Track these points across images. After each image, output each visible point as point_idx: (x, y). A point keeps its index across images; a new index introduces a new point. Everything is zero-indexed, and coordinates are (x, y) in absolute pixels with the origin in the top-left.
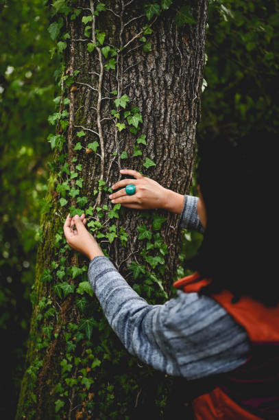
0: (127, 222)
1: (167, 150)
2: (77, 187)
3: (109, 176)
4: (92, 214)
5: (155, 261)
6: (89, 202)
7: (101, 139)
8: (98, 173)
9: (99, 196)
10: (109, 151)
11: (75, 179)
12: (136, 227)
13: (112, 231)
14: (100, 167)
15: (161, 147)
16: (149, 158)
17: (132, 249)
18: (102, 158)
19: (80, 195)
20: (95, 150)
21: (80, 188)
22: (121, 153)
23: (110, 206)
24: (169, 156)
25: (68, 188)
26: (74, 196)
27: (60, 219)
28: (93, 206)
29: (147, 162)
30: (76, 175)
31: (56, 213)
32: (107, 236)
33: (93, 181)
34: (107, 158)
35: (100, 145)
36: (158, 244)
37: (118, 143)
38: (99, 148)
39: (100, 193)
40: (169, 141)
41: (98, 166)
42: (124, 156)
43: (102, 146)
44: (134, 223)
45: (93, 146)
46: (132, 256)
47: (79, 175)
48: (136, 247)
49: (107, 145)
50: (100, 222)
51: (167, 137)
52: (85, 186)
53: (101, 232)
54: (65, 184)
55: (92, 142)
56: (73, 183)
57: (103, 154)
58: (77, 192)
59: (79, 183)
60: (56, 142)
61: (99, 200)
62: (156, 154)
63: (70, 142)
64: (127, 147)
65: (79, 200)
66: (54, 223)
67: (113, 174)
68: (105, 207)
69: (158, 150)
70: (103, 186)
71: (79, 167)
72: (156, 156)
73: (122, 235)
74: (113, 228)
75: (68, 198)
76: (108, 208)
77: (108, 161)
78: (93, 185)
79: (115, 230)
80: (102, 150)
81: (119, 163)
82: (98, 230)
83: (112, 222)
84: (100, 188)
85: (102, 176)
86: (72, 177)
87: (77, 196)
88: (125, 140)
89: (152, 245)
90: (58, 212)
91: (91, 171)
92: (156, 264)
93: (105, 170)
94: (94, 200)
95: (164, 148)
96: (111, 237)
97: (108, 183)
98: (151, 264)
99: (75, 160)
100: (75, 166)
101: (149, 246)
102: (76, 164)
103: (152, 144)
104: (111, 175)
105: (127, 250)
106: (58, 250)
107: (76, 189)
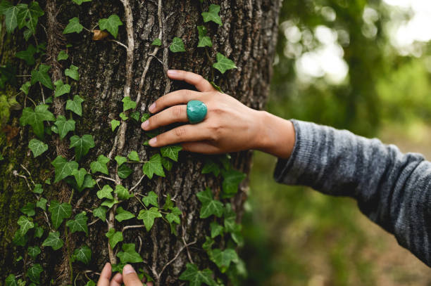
0: (177, 185)
1: (250, 40)
2: (68, 114)
3: (143, 89)
4: (105, 171)
5: (226, 258)
6: (97, 146)
7: (128, 11)
8: (118, 84)
9: (123, 132)
10: (144, 36)
11: (65, 98)
12: (193, 192)
13: (150, 206)
14: (125, 70)
15: (242, 33)
16: (223, 53)
17: (185, 238)
18: (130, 51)
19: (78, 132)
20: (114, 32)
21: (75, 117)
22: (169, 42)
23: (143, 152)
24: (251, 55)
25: (49, 117)
26: (63, 135)
27: (25, 184)
28: (106, 154)
29: (219, 63)
30: (66, 89)
31: (15, 173)
32: (140, 217)
33: (107, 100)
34: (140, 51)
35: (125, 23)
36: (230, 224)
37: (162, 21)
38: (123, 29)
39: (124, 125)
40: (253, 23)
41: (119, 68)
42: (177, 46)
43: (130, 25)
44: (189, 185)
45: (111, 24)
46: (185, 251)
47: (73, 89)
48: (191, 233)
49: (140, 24)
50: (124, 185)
51: (250, 15)
52: (88, 113)
53: (125, 208)
54: (42, 108)
55: (107, 16)
56: (58, 106)
57: (131, 41)
58: (70, 125)
59: (75, 106)
60: (19, 17)
61: (120, 141)
62: (232, 47)
63: (52, 19)
64: (181, 30)
65: (75, 141)
66: (11, 193)
67: (152, 85)
68: (134, 155)
69: (237, 40)
70: (130, 112)
71: (72, 73)
72: (234, 51)
73: (170, 211)
74: (151, 198)
75: (48, 138)
76: (140, 156)
77: (142, 58)
78: (106, 110)
79: (155, 203)
80: (130, 32)
81: (165, 62)
82: (119, 205)
83: (147, 185)
84: (123, 116)
85: (128, 90)
86: (58, 93)
87: (70, 134)
88: (178, 15)
89: (220, 228)
90: (19, 170)
91: (102, 80)
92: (227, 263)
93: (135, 76)
94: (108, 141)
95: (245, 38)
96: (149, 218)
97: (139, 105)
98: (219, 265)
99: (63, 56)
100: (63, 70)
101: (216, 231)
102: (65, 65)
103: (227, 25)
104: (148, 88)
105: (174, 240)
106: (22, 251)
107: (68, 118)
